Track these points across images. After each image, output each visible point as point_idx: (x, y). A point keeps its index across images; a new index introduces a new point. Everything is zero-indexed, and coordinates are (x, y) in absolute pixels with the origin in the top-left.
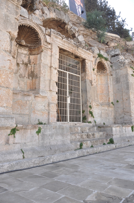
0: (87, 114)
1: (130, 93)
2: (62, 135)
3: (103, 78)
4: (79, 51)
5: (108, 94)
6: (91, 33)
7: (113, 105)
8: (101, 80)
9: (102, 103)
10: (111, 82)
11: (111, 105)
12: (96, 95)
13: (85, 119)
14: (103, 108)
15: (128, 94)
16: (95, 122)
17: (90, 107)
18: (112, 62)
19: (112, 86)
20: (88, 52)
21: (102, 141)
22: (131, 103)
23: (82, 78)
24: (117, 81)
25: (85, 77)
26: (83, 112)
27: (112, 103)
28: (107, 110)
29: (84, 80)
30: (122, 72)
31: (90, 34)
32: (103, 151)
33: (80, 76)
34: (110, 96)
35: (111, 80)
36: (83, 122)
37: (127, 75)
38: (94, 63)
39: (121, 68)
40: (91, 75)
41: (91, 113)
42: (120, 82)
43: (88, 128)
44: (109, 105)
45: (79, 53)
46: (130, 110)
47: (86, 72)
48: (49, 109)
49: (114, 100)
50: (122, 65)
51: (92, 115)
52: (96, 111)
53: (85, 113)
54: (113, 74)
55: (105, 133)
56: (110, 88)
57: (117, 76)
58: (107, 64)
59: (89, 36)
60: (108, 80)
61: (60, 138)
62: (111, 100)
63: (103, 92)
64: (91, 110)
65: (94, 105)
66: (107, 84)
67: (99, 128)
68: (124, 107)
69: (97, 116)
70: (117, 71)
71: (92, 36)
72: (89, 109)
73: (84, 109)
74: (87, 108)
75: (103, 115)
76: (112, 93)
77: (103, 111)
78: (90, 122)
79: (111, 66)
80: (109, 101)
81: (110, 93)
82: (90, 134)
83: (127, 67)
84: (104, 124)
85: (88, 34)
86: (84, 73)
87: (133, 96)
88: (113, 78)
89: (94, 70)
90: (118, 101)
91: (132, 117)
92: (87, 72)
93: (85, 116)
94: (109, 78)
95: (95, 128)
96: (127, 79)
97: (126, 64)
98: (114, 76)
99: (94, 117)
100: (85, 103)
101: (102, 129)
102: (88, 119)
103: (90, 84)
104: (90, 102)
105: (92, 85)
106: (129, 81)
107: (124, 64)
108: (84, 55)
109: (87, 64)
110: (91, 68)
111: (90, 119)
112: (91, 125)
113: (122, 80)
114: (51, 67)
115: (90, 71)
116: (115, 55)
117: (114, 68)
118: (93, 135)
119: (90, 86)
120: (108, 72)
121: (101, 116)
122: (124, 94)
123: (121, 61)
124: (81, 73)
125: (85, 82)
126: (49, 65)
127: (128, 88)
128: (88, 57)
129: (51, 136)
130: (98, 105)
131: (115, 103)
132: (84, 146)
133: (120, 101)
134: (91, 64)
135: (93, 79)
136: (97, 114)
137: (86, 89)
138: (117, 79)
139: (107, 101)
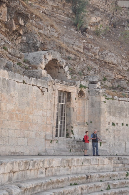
0: (70, 132)
1: (101, 117)
2: (64, 144)
3: (81, 102)
4: (68, 88)
5: (84, 115)
6: (64, 4)
7: (88, 124)
8: (79, 103)
9: (79, 122)
10: (87, 106)
11: (86, 124)
12: (76, 118)
13: (68, 135)
14: (80, 127)
15: (99, 117)
16: (74, 138)
17: (72, 127)
18: (89, 88)
19: (87, 109)
20: (73, 87)
21: (80, 150)
22: (101, 125)
23: (67, 105)
24: (92, 105)
25: (69, 106)
26: (67, 130)
27: (87, 123)
28: (82, 129)
29: (69, 107)
30: (96, 99)
31: (62, 6)
32: (81, 155)
33: (66, 104)
34: (85, 117)
35: (88, 103)
36: (67, 137)
37: (100, 103)
38: (76, 93)
39: (96, 96)
40: (74, 103)
41: (72, 131)
42: (94, 107)
43: (71, 141)
44: (84, 125)
45: (68, 90)
46: (100, 130)
47: (70, 102)
48: (53, 130)
49: (88, 120)
50: (97, 93)
51: (73, 133)
52: (75, 130)
53: (68, 131)
54: (89, 98)
55: (82, 146)
56: (86, 111)
57: (92, 101)
58: (85, 91)
59: (61, 9)
60: (85, 104)
61: (63, 145)
62: (86, 121)
63: (80, 114)
64: (72, 130)
65: (74, 125)
66: (84, 107)
67: (77, 142)
68: (96, 127)
69: (76, 133)
70: (93, 97)
71: (65, 10)
72: (71, 128)
73: (68, 128)
74: (70, 128)
75: (79, 133)
76: (87, 114)
77: (80, 130)
78: (71, 138)
79: (88, 91)
80: (84, 121)
81: (86, 115)
82: (73, 145)
83: (100, 96)
84: (80, 139)
85: (60, 7)
86: (69, 103)
87: (103, 119)
88: (89, 102)
89: (76, 99)
90: (91, 122)
91: (101, 136)
92: (72, 102)
93: (68, 134)
94: (86, 102)
95: (75, 142)
96: (100, 106)
97: (100, 93)
98: (90, 100)
99: (74, 134)
100: (69, 124)
101: (79, 143)
102: (70, 135)
103: (73, 111)
104: (72, 123)
105: (74, 111)
106: (101, 108)
107: (99, 93)
108: (70, 90)
109: (72, 96)
110: (74, 98)
111: (71, 136)
112: (72, 139)
113: (96, 105)
114: (54, 105)
115: (73, 101)
116: (93, 82)
117: (91, 94)
118: (75, 146)
119: (73, 112)
120: (86, 97)
121: (78, 134)
122: (96, 117)
123: (97, 90)
124: (67, 102)
125: (70, 109)
126: (53, 104)
127: (100, 113)
128: (73, 91)
129: (60, 144)
130: (77, 125)
131: (89, 123)
132: (72, 151)
133: (93, 122)
134: (74, 95)
135: (75, 107)
136: (75, 132)
137: (70, 114)
138: (92, 103)
139: (83, 121)
